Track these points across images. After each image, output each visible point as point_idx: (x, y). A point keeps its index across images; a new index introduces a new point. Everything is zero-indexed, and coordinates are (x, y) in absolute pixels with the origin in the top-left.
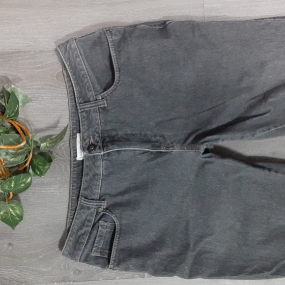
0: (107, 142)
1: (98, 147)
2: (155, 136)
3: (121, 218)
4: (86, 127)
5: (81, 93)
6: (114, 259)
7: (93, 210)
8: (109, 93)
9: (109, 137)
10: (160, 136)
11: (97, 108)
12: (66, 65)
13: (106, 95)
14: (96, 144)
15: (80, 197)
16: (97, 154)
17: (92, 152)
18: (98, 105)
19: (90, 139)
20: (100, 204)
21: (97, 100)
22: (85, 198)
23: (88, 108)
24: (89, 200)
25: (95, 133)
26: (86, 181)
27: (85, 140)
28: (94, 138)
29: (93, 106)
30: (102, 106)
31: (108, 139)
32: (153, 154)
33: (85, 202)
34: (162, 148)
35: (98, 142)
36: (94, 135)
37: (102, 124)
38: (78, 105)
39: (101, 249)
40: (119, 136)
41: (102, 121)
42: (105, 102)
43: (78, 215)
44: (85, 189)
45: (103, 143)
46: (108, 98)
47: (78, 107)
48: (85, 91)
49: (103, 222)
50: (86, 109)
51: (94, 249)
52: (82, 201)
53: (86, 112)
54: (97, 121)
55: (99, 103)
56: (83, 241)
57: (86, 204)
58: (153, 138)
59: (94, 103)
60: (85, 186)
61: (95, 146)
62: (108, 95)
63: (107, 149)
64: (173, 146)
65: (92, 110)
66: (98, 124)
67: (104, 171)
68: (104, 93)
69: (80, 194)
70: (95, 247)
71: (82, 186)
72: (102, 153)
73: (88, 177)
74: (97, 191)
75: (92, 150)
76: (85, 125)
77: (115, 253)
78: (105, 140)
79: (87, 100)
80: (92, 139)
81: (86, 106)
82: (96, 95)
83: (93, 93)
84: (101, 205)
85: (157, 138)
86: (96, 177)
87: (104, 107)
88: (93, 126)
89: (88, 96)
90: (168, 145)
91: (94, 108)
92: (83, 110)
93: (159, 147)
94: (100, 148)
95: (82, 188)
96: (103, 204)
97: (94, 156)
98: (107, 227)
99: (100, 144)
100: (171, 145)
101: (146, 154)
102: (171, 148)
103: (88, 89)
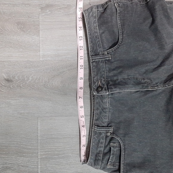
0: (111, 85)
1: (104, 89)
2: (144, 79)
3: (124, 140)
4: (95, 73)
5: (93, 48)
6: (123, 170)
7: (103, 134)
8: (114, 50)
9: (112, 81)
10: (148, 79)
11: (104, 59)
12: (87, 26)
13: (111, 51)
14: (102, 86)
15: (94, 126)
16: (103, 94)
17: (100, 93)
18: (105, 58)
19: (98, 83)
20: (108, 129)
21: (104, 54)
22: (97, 126)
23: (98, 59)
24: (101, 128)
25: (102, 78)
26: (97, 114)
27: (95, 83)
28: (101, 82)
29: (101, 58)
30: (107, 59)
31: (111, 83)
32: (143, 92)
33: (98, 129)
34: (149, 88)
35: (104, 85)
36: (101, 80)
37: (107, 71)
38: (90, 57)
39: (114, 162)
40: (119, 80)
41: (107, 69)
42: (110, 56)
43: (94, 139)
44: (97, 120)
45: (107, 86)
46: (112, 53)
47: (91, 58)
48: (97, 47)
49: (113, 143)
50: (96, 60)
51: (109, 163)
52: (95, 128)
53: (96, 62)
54: (104, 69)
55: (106, 57)
56: (100, 158)
57: (99, 130)
58: (143, 81)
59: (102, 56)
60: (96, 118)
61: (102, 88)
62: (112, 52)
63: (111, 90)
64: (157, 86)
65: (100, 61)
66: (104, 71)
67: (109, 106)
68: (110, 50)
69: (93, 124)
70: (110, 162)
71: (94, 118)
72: (108, 93)
73: (99, 111)
74: (106, 120)
75: (100, 91)
76: (94, 72)
77: (123, 166)
78: (109, 83)
79: (98, 54)
80: (99, 82)
81: (97, 58)
82: (103, 51)
83: (102, 49)
84: (109, 131)
85: (145, 81)
86: (105, 110)
87: (109, 60)
88: (101, 73)
89: (98, 51)
90: (154, 85)
91: (101, 59)
92: (94, 61)
93: (147, 87)
94: (105, 90)
95: (94, 119)
96: (110, 129)
97: (101, 95)
98: (116, 146)
99: (106, 86)
100: (156, 85)
101: (138, 92)
102: (156, 88)
103: (98, 46)
